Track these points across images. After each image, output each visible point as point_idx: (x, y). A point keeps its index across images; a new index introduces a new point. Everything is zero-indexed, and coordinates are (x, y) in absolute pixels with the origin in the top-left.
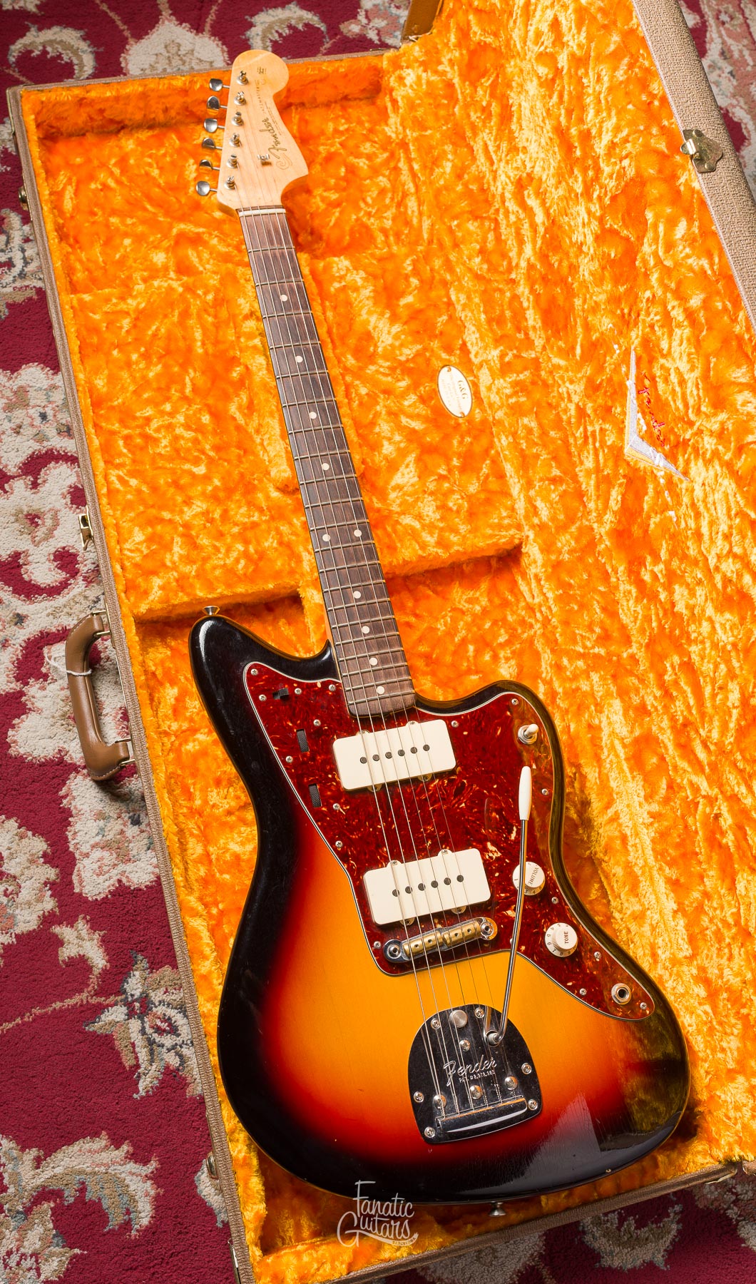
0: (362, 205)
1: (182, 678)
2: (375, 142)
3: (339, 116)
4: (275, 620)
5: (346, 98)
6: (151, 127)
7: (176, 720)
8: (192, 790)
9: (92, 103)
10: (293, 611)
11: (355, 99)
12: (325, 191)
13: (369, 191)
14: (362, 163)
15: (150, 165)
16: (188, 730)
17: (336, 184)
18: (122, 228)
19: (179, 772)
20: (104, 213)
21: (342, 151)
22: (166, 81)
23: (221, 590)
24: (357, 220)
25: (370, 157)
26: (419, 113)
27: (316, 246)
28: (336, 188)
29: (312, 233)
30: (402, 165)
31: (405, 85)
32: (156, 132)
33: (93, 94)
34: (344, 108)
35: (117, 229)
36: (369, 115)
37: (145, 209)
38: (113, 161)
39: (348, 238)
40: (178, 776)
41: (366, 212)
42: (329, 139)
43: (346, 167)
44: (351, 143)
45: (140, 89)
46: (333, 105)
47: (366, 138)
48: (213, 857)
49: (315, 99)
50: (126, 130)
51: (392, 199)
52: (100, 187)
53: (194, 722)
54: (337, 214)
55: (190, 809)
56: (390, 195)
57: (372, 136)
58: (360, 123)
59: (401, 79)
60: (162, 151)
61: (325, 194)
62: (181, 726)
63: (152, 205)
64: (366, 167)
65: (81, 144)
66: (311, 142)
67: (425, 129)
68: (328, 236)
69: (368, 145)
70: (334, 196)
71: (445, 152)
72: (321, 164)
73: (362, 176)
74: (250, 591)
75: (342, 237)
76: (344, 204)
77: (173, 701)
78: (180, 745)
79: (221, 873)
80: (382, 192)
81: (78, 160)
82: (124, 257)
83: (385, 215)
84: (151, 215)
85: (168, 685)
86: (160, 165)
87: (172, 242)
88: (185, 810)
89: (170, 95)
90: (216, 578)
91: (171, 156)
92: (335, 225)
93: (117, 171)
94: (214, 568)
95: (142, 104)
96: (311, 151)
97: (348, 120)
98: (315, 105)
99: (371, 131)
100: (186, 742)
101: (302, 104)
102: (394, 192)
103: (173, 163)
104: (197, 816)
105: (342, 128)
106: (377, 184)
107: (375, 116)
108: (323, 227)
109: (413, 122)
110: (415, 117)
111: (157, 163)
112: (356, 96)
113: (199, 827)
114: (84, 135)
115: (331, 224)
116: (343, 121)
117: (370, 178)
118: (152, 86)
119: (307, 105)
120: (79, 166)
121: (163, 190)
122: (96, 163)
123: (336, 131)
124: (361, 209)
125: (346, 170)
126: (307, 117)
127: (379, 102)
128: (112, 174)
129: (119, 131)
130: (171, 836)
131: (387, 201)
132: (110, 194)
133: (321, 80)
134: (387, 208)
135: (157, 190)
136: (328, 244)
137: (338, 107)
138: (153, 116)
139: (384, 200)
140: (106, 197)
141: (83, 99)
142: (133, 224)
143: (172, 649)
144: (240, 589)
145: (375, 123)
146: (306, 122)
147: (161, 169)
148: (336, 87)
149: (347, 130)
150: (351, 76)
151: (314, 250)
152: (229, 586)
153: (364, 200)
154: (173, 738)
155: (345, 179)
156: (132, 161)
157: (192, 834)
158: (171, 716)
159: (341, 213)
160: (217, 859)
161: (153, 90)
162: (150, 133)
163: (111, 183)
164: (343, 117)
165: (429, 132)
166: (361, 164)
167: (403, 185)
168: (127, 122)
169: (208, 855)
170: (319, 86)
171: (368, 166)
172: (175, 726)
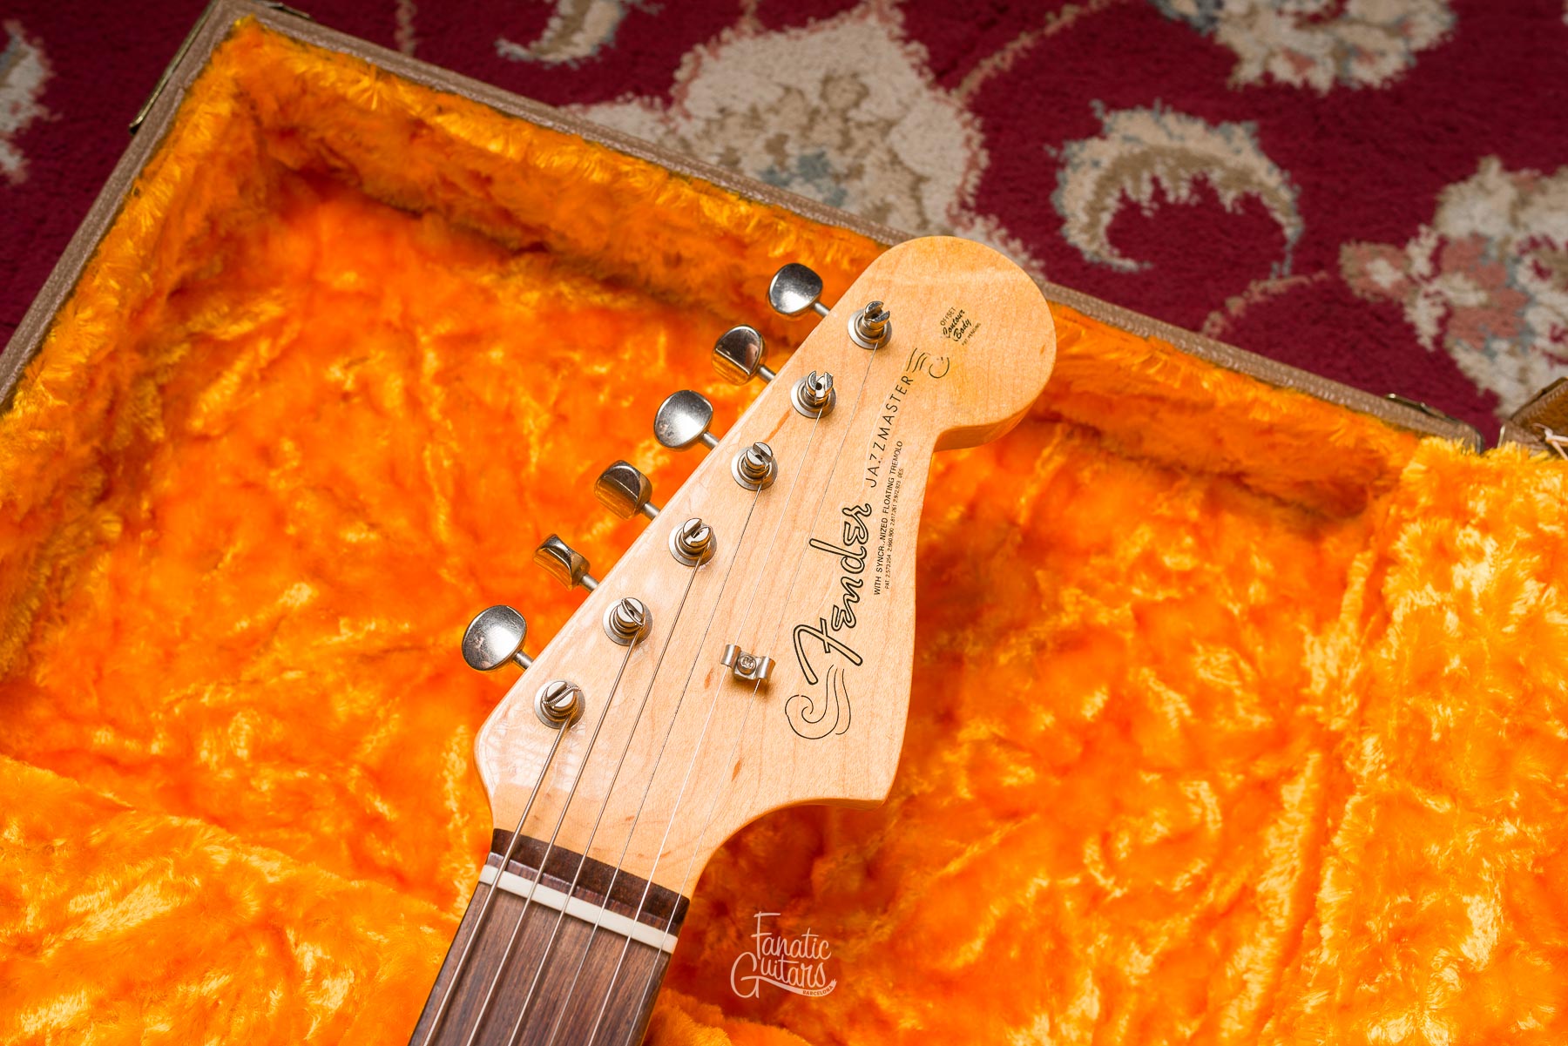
0: (1091, 851)
2: (1251, 659)
3: (1184, 521)
5: (1237, 478)
6: (615, 283)
9: (447, 144)
11: (1264, 495)
12: (1001, 742)
13: (1142, 813)
14: (1174, 706)
15: (539, 392)
17: (1048, 738)
18: (318, 544)
20: (298, 471)
21: (1129, 636)
22: (687, 192)
24: (1048, 897)
25: (1203, 700)
26: (1443, 713)
27: (857, 919)
28: (1041, 753)
29: (871, 871)
30: (1295, 794)
31: (1444, 583)
32: (622, 303)
33: (454, 126)
34: (1213, 505)
35: (300, 544)
36: (1281, 563)
37: (423, 521)
38: (444, 327)
39: (978, 945)
41: (1088, 882)
42: (1112, 576)
43: (1114, 697)
44: (1172, 624)
45: (598, 176)
46: (1186, 481)
47: (1229, 636)
49: (1140, 440)
50: (539, 260)
51: (1200, 886)
52: (349, 385)
54: (995, 839)
56: (1198, 867)
57: (1249, 635)
58: (1239, 574)
59: (1443, 554)
60: (601, 369)
61: (995, 752)
63: (456, 520)
64: (1174, 724)
65: (387, 236)
66: (1051, 560)
67: (1434, 782)
68: (919, 907)
69: (1224, 656)
70: (1018, 775)
71: (1461, 920)
72: (1040, 647)
73: (1147, 751)
75: (963, 932)
76: (1035, 817)
80: (1182, 841)
81: (349, 279)
82: (256, 642)
83: (1150, 926)
84: (426, 549)
86: (567, 406)
87: (426, 669)
89: (687, 231)
91: (616, 396)
92: (963, 876)
93: (431, 361)
95: (601, 215)
96: (1034, 588)
97: (1205, 547)
98: (1133, 453)
99: (1258, 616)
101: (1093, 433)
102: (1217, 865)
103: (606, 418)
105: (1170, 561)
106: (1180, 802)
107: (1297, 578)
108: (919, 864)
109: (1402, 732)
110: (1420, 717)
111: (562, 396)
112: (1269, 487)
114: (416, 215)
115: (954, 867)
116: (1189, 541)
117: (1170, 774)
118: (638, 182)
119: (1107, 443)
120: (339, 297)
121: (520, 490)
122: (392, 309)
123: (1149, 561)
124: (1077, 865)
125: (1109, 706)
126: (1086, 475)
127: (1331, 544)
128: (413, 363)
129: (520, 252)
131: (1181, 882)
132: (364, 420)
133: (1180, 406)
134: (1168, 904)
135: (504, 476)
136: (901, 934)
137: (1197, 494)
138: (633, 257)
139: (1170, 873)
140: (343, 426)
141: (419, 124)
142: (357, 548)
145: (1284, 600)
146: (1075, 489)
147: (560, 419)
148: (1219, 441)
149: (1185, 577)
150: (1280, 438)
151: (844, 935)
153: (1106, 840)
155: (1087, 736)
156: (496, 355)
159: (1006, 842)
161: (637, 196)
162: (601, 299)
163: (392, 390)
164: (1195, 529)
165: (1440, 805)
166: (1170, 710)
167: (1261, 866)
168: (551, 239)
170: (1164, 414)
171: (1185, 729)
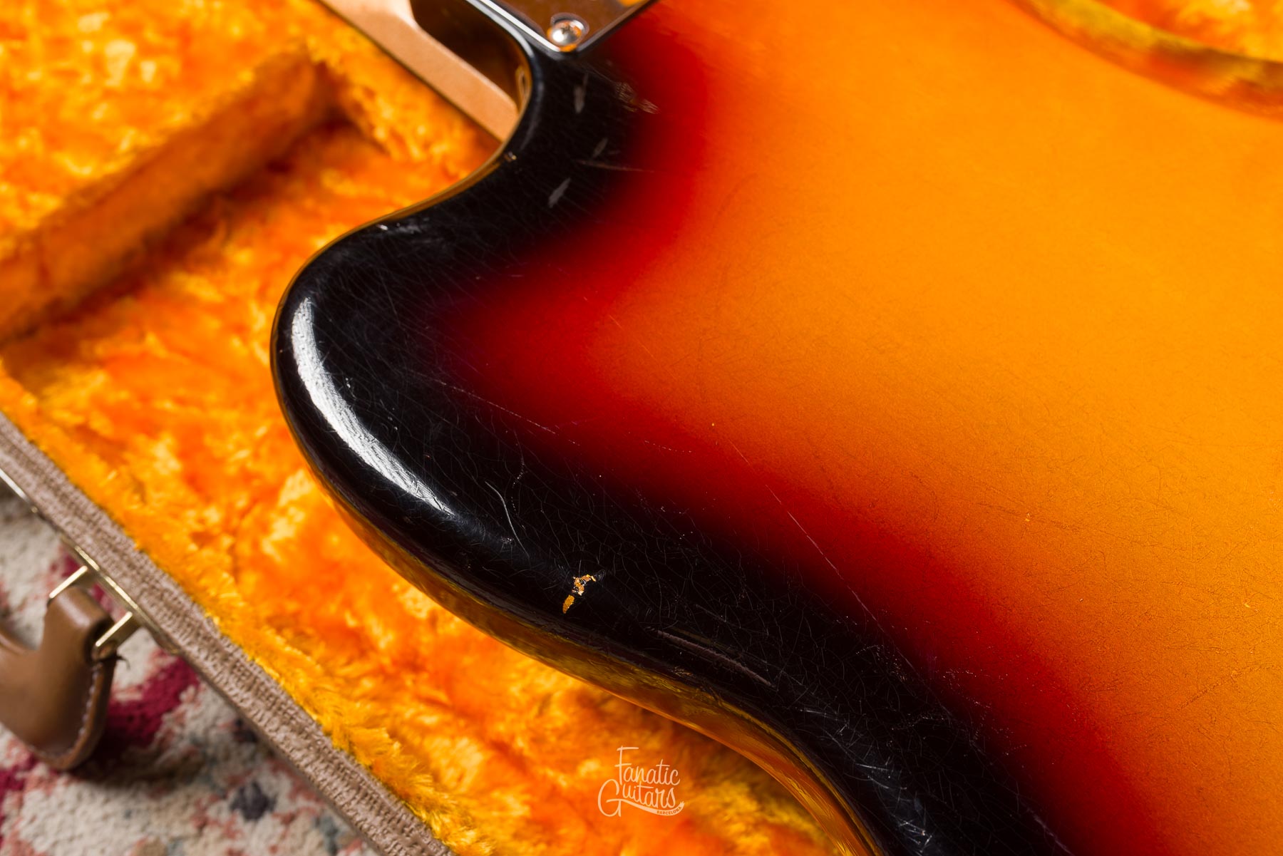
1: (168, 405)
4: (312, 182)
7: (208, 500)
8: (351, 622)
10: (339, 147)
16: (254, 501)
19: (292, 606)
23: (129, 140)
40: (296, 615)
48: (521, 744)
53: (257, 476)
55: (380, 672)
62: (230, 507)
74: (205, 112)
77: (175, 465)
78: (256, 545)
79: (569, 765)
85: (140, 440)
88: (368, 684)
90: (104, 124)
94: (87, 108)
100: (264, 528)
104: (408, 680)
113: (432, 702)
130: (362, 734)
143: (101, 363)
144: (179, 115)
152: (140, 121)
154: (226, 541)
157: (425, 731)
158: (192, 498)
160: (537, 740)
169: (501, 748)
172: (214, 515)
